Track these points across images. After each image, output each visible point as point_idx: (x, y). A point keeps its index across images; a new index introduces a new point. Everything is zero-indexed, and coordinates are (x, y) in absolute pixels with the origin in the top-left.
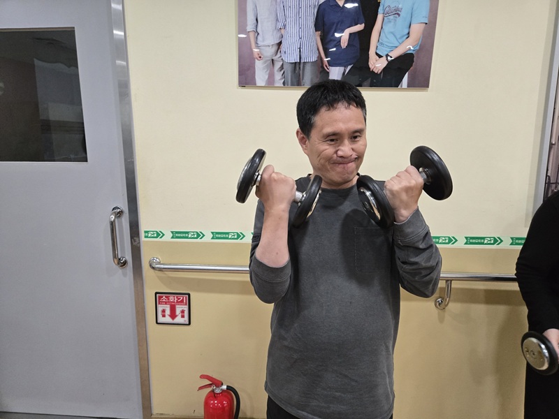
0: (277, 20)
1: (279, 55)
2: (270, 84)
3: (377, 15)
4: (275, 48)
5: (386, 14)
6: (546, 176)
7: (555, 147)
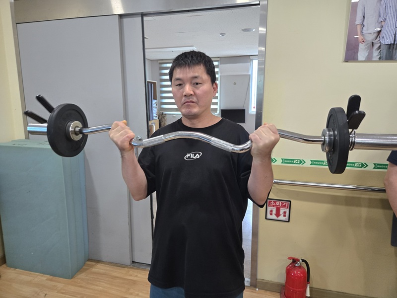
0: (380, 16)
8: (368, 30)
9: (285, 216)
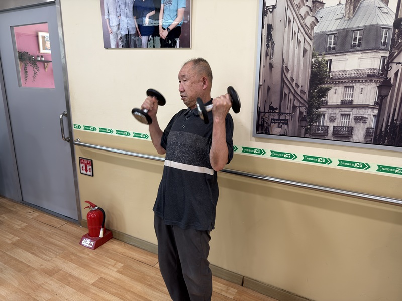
0: (117, 11)
1: (119, 31)
3: (161, 4)
4: (117, 27)
5: (165, 4)
6: (258, 107)
7: (262, 87)
8: (112, 23)
9: (90, 171)
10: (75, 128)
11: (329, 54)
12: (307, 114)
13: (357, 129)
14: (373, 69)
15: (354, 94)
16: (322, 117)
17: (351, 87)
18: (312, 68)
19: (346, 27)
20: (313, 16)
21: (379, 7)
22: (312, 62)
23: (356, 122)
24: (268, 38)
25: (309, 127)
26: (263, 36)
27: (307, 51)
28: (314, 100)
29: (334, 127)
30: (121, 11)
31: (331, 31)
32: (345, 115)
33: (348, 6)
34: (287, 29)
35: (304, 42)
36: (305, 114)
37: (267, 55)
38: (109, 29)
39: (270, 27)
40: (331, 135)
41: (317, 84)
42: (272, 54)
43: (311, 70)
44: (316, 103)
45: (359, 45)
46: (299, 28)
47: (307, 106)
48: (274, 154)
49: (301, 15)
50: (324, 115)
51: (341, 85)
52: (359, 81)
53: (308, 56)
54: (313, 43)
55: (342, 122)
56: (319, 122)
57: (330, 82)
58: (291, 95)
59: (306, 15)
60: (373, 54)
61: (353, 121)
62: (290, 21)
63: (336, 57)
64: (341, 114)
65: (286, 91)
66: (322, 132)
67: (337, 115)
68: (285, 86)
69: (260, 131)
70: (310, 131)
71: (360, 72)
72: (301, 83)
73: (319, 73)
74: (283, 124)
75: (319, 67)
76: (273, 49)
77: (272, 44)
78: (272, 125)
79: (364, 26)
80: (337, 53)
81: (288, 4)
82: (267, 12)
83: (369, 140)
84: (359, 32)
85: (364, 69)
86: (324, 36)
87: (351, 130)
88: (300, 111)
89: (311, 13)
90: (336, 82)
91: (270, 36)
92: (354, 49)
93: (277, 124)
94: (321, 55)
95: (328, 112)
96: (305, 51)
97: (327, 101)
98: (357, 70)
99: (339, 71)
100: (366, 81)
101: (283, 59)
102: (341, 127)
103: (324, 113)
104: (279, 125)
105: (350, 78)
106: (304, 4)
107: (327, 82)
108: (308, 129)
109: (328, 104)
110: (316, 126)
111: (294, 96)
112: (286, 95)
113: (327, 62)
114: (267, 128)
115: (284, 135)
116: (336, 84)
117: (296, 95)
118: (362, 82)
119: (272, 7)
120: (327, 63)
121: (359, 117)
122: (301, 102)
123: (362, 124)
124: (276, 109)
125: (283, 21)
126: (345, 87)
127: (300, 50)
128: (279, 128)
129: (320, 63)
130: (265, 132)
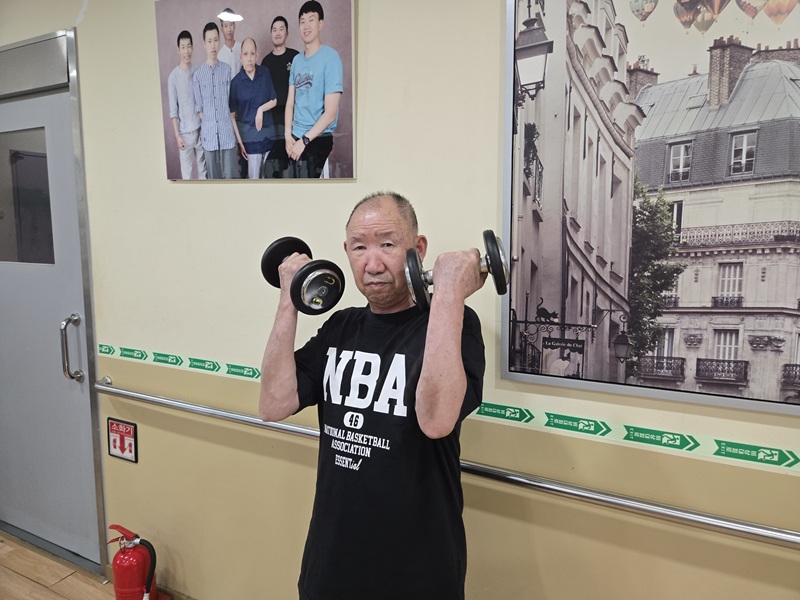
0: (195, 103)
1: (199, 143)
2: (194, 177)
3: (288, 86)
4: (196, 135)
5: (297, 85)
6: (510, 309)
7: (518, 265)
8: (185, 127)
9: (131, 451)
10: (101, 351)
11: (674, 188)
12: (629, 327)
13: (759, 368)
14: (789, 222)
15: (744, 283)
16: (667, 336)
17: (735, 264)
18: (635, 222)
19: (713, 127)
20: (631, 104)
21: (793, 80)
22: (634, 208)
23: (754, 350)
24: (526, 154)
25: (635, 359)
26: (516, 152)
27: (621, 182)
28: (643, 296)
29: (699, 360)
30: (205, 101)
31: (676, 136)
32: (725, 331)
33: (715, 78)
34: (570, 133)
35: (613, 162)
36: (624, 327)
37: (526, 192)
38: (179, 140)
39: (531, 131)
40: (695, 381)
41: (650, 259)
42: (538, 192)
43: (634, 226)
44: (649, 302)
45: (749, 166)
46: (599, 131)
47: (628, 310)
48: (553, 420)
49: (602, 101)
50: (672, 331)
51: (710, 260)
52: (755, 251)
53: (625, 195)
54: (636, 164)
55: (719, 348)
56: (661, 349)
57: (681, 254)
58: (587, 281)
59: (616, 102)
60: (786, 187)
61: (748, 347)
62: (577, 117)
63: (694, 195)
64: (715, 330)
65: (575, 273)
66: (669, 373)
67: (704, 333)
68: (572, 263)
69: (518, 367)
70: (639, 369)
71: (756, 229)
72: (609, 254)
73: (654, 233)
74: (573, 350)
75: (651, 218)
76: (540, 180)
77: (537, 168)
78: (547, 351)
79: (759, 123)
80: (695, 186)
81: (571, 79)
82: (524, 97)
83: (792, 394)
84: (745, 136)
85: (764, 224)
86: (659, 149)
87: (742, 371)
88: (611, 320)
89: (625, 98)
90: (696, 253)
91: (530, 149)
92: (737, 176)
93: (557, 351)
94: (656, 190)
95: (682, 325)
96: (616, 182)
97: (677, 299)
98: (749, 225)
99: (703, 228)
100: (773, 250)
101: (564, 201)
102: (718, 361)
103: (671, 326)
104: (562, 353)
105: (732, 244)
106: (609, 79)
107: (673, 254)
108: (633, 363)
109: (680, 305)
110: (653, 357)
111: (595, 285)
112: (574, 282)
113: (672, 206)
114: (533, 357)
115: (576, 377)
116: (696, 257)
117: (598, 283)
118: (763, 253)
119: (534, 86)
120: (671, 210)
121: (761, 338)
122: (611, 301)
123: (770, 355)
124: (554, 315)
125: (563, 115)
126: (720, 264)
127: (603, 180)
128: (564, 359)
129: (654, 211)
130: (529, 369)
